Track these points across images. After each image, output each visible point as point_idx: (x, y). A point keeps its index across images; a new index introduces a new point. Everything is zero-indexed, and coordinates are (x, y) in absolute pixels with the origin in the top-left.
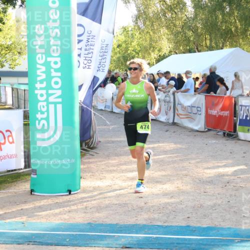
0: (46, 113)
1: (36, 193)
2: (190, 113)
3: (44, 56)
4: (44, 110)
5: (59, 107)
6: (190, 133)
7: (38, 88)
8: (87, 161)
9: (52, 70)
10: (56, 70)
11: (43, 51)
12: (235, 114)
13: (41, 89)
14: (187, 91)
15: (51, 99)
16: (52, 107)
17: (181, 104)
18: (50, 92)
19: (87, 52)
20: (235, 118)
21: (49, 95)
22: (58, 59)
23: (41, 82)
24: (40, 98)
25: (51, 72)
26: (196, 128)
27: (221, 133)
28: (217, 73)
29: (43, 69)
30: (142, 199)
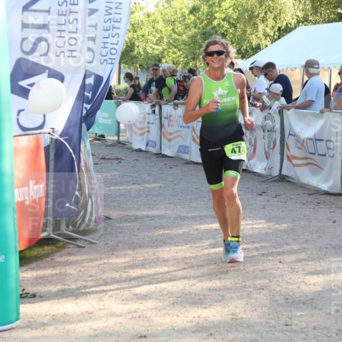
6: (311, 198)
8: (63, 259)
17: (294, 135)
26: (325, 187)
30: (143, 341)
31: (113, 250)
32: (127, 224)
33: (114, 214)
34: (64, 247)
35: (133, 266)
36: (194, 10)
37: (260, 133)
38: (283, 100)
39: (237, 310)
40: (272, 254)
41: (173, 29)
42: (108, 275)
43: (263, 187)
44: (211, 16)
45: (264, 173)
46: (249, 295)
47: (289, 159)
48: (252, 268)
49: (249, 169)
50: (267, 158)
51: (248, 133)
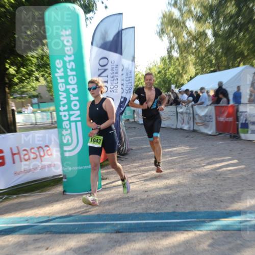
1: (67, 193)
2: (205, 121)
3: (64, 84)
4: (68, 127)
5: (79, 124)
6: (205, 137)
7: (62, 111)
9: (71, 96)
10: (74, 95)
11: (63, 80)
12: (237, 119)
13: (64, 111)
14: (202, 103)
15: (72, 118)
16: (73, 124)
17: (198, 115)
18: (71, 113)
19: (112, 79)
20: (237, 123)
21: (70, 115)
22: (75, 86)
23: (64, 105)
25: (70, 97)
26: (210, 133)
27: (228, 136)
28: (224, 87)
29: (64, 95)
30: (146, 193)
31: (134, 161)
32: (139, 151)
33: (134, 148)
35: (141, 166)
36: (159, 72)
37: (185, 115)
38: (193, 103)
39: (180, 180)
40: (192, 158)
43: (187, 134)
44: (165, 74)
45: (187, 129)
46: (184, 174)
48: (185, 164)
49: (182, 128)
50: (188, 124)
51: (181, 115)
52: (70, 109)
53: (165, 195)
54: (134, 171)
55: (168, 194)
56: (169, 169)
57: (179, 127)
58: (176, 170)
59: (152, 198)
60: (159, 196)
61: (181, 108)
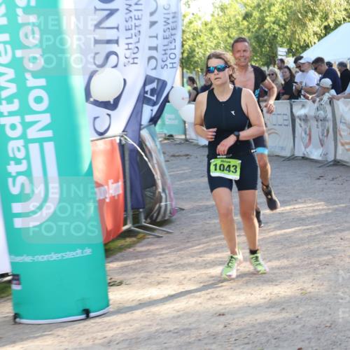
0: (25, 162)
3: (8, 47)
5: (50, 148)
7: (6, 114)
8: (144, 249)
9: (28, 76)
10: (36, 75)
11: (5, 37)
13: (11, 114)
15: (33, 133)
16: (34, 148)
17: (345, 122)
18: (29, 118)
21: (27, 126)
22: (37, 53)
23: (9, 100)
24: (10, 133)
25: (26, 80)
29: (11, 73)
30: (222, 318)
31: (188, 238)
32: (199, 214)
33: (186, 206)
34: (143, 238)
35: (207, 251)
36: (247, 16)
37: (313, 123)
39: (305, 286)
40: (333, 231)
41: (229, 35)
42: (186, 261)
43: (320, 172)
44: (262, 21)
45: (320, 158)
47: (343, 145)
48: (316, 246)
49: (307, 156)
50: (322, 145)
51: (303, 124)
52: (25, 110)
53: (268, 323)
54: (191, 265)
55: (277, 322)
56: (278, 258)
57: (299, 153)
58: (295, 261)
59: (237, 332)
60: (253, 326)
61: (303, 106)
